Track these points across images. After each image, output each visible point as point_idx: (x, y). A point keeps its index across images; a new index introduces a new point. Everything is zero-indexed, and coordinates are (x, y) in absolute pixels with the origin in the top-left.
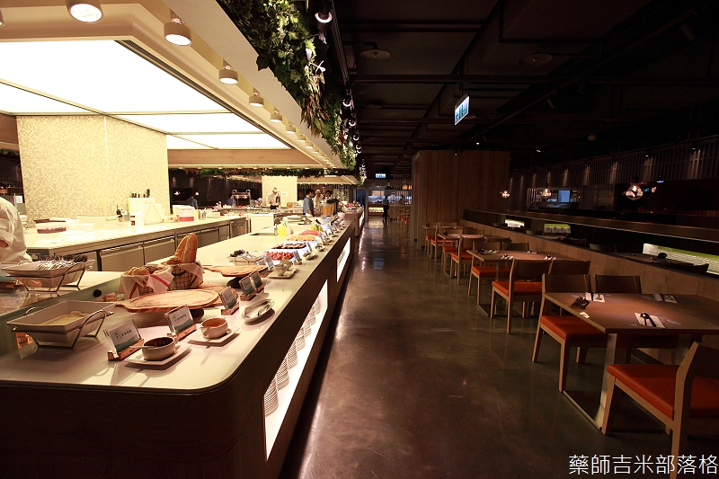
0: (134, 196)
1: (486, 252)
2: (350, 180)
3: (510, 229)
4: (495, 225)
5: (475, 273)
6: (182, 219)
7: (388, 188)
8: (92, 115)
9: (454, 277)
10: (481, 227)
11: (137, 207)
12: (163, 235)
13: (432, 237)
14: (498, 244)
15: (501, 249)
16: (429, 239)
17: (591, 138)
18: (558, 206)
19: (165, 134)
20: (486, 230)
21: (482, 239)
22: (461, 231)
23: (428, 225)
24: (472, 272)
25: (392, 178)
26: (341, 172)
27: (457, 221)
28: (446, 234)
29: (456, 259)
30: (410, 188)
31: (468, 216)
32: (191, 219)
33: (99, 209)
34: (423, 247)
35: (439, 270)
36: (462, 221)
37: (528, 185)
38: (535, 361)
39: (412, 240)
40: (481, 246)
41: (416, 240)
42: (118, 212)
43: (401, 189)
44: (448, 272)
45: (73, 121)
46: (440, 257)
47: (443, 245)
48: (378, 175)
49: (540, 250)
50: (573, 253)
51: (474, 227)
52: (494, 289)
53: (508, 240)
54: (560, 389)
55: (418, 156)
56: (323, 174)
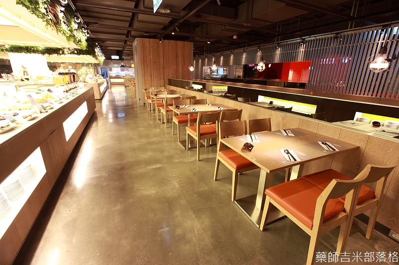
1: (181, 107)
2: (91, 60)
3: (195, 90)
4: (187, 88)
5: (175, 120)
7: (122, 66)
9: (164, 123)
10: (178, 89)
13: (149, 98)
14: (189, 100)
15: (190, 104)
16: (147, 98)
17: (235, 37)
18: (218, 77)
20: (181, 92)
21: (179, 98)
22: (166, 92)
23: (146, 90)
24: (174, 120)
25: (123, 59)
26: (79, 52)
27: (164, 86)
28: (156, 95)
29: (163, 111)
31: (171, 82)
34: (144, 104)
35: (155, 119)
36: (168, 86)
37: (203, 65)
38: (216, 180)
39: (138, 99)
40: (178, 102)
41: (140, 99)
44: (160, 120)
46: (154, 110)
47: (155, 102)
48: (113, 57)
49: (213, 103)
50: (231, 104)
51: (175, 90)
52: (188, 132)
53: (194, 97)
54: (233, 200)
55: (136, 42)
56: (64, 53)
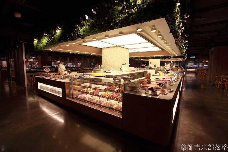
0: (123, 65)
2: (180, 59)
6: (132, 71)
7: (196, 62)
8: (116, 47)
11: (123, 67)
12: (130, 74)
16: (218, 81)
19: (129, 49)
23: (217, 76)
25: (198, 58)
26: (177, 57)
30: (207, 61)
32: (134, 71)
33: (116, 68)
34: (214, 84)
41: (210, 82)
42: (120, 69)
43: (202, 62)
45: (112, 48)
48: (191, 57)
55: (213, 49)
56: (171, 58)
